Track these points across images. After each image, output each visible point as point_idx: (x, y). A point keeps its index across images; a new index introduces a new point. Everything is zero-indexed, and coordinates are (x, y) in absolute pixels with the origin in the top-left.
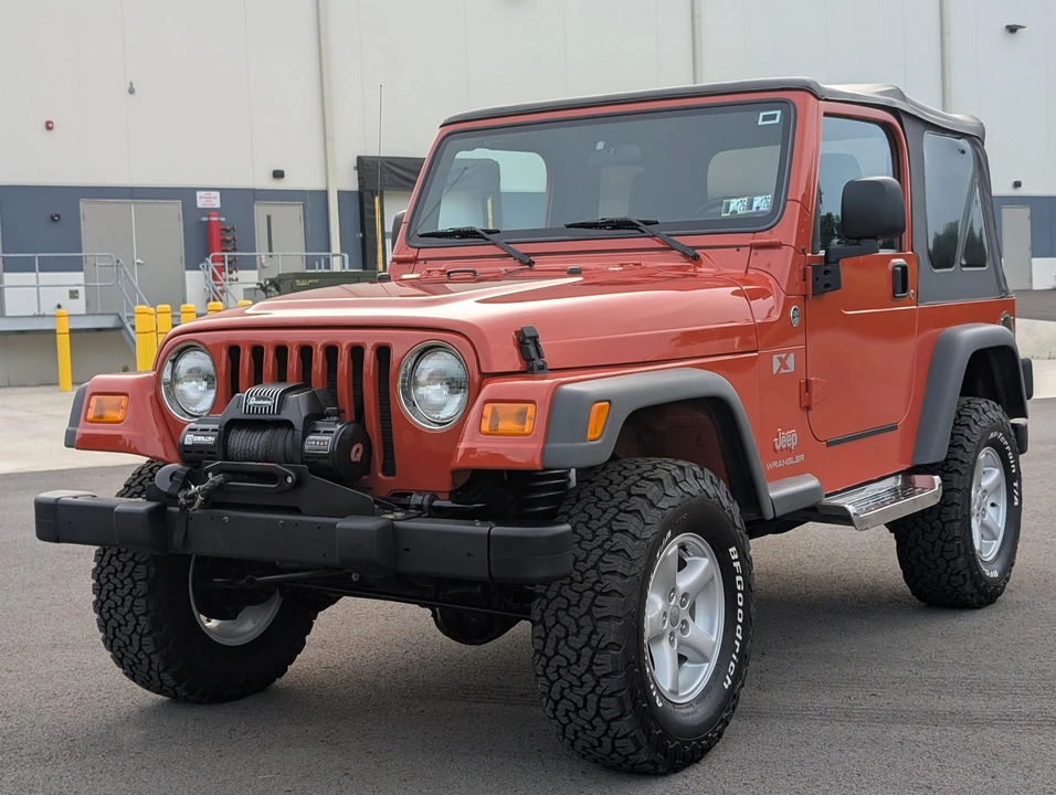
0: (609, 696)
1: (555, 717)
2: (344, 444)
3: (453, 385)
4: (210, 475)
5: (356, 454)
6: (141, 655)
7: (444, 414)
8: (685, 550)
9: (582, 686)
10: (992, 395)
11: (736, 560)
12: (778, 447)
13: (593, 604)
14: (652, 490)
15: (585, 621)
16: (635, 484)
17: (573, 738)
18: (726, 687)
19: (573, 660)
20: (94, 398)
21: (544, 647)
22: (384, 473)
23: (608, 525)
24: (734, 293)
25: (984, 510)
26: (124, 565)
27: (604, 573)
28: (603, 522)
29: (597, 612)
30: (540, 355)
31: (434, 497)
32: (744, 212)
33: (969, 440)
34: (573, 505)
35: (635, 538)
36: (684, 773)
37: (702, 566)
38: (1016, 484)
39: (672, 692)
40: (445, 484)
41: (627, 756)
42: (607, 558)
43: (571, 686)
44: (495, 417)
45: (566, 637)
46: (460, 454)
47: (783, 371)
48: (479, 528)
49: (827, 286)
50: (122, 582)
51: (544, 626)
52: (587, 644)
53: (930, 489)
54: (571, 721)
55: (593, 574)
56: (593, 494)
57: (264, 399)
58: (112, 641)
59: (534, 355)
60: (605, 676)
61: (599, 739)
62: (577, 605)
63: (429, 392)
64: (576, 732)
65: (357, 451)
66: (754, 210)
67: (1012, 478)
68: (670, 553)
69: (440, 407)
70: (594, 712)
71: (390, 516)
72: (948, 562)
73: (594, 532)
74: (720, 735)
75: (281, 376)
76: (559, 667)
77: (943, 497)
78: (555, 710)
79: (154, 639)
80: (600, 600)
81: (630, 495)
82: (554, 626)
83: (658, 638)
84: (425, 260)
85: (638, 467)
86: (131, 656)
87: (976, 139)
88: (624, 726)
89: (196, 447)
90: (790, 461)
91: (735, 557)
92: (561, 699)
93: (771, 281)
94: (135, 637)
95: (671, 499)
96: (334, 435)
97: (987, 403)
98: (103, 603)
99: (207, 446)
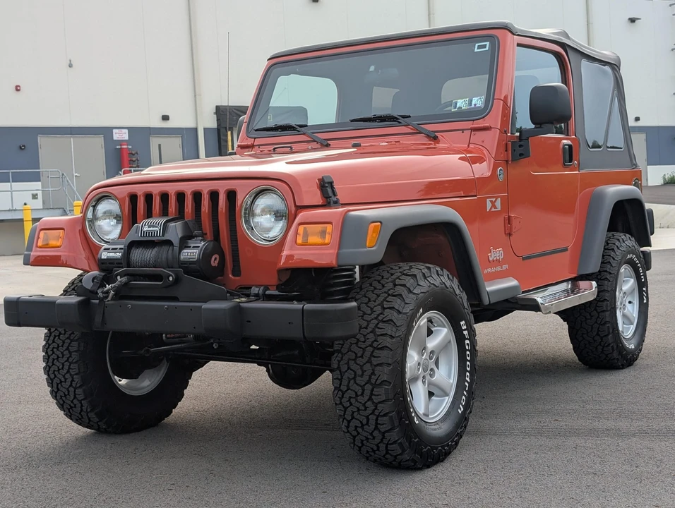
0: (385, 415)
1: (348, 432)
2: (206, 255)
3: (278, 215)
4: (119, 277)
5: (215, 261)
6: (75, 402)
7: (272, 234)
8: (432, 323)
9: (365, 410)
10: (628, 231)
11: (465, 330)
12: (491, 259)
13: (372, 355)
14: (409, 282)
15: (367, 367)
16: (398, 278)
17: (360, 445)
18: (460, 412)
19: (359, 393)
20: (42, 232)
21: (340, 385)
22: (233, 275)
23: (381, 304)
24: (460, 159)
25: (624, 305)
26: (64, 342)
27: (379, 336)
28: (377, 302)
29: (375, 361)
30: (335, 194)
31: (267, 288)
32: (467, 108)
33: (614, 259)
34: (358, 293)
35: (399, 312)
36: (434, 468)
37: (443, 333)
38: (644, 289)
39: (425, 415)
40: (274, 280)
41: (396, 456)
42: (381, 325)
43: (359, 410)
44: (306, 235)
45: (354, 378)
46: (283, 260)
47: (493, 210)
48: (296, 306)
49: (521, 155)
50: (62, 353)
51: (340, 371)
52: (368, 382)
53: (589, 290)
54: (358, 433)
55: (371, 336)
56: (371, 285)
57: (154, 227)
58: (56, 393)
59: (331, 194)
60: (380, 402)
61: (377, 445)
62: (362, 357)
63: (262, 220)
64: (362, 441)
65: (215, 259)
66: (473, 106)
67: (642, 285)
68: (422, 323)
69: (269, 230)
70: (374, 427)
71: (238, 300)
72: (602, 338)
73: (372, 309)
74: (457, 444)
75: (164, 212)
76: (350, 397)
77: (597, 296)
78: (348, 427)
79: (84, 391)
80: (376, 353)
81: (395, 285)
82: (346, 371)
83: (415, 379)
84: (259, 146)
85: (400, 268)
86: (69, 402)
87: (615, 66)
88: (394, 436)
89: (109, 260)
90: (499, 269)
91: (464, 327)
92: (352, 419)
93: (485, 151)
94: (71, 389)
95: (422, 288)
96: (200, 248)
97: (625, 236)
98: (50, 368)
99: (117, 259)
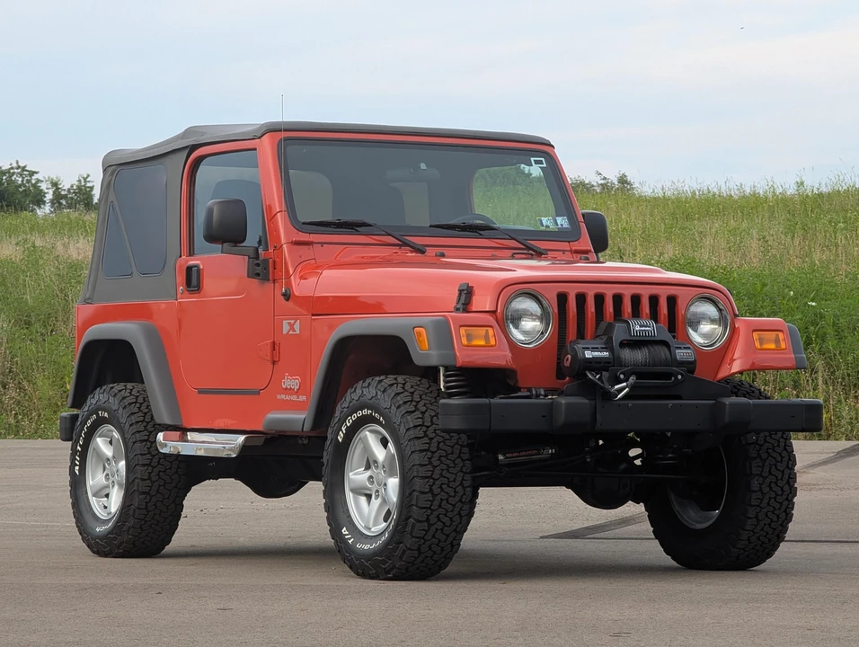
4: (622, 376)
32: (554, 227)
57: (646, 326)
66: (560, 226)
84: (322, 244)
